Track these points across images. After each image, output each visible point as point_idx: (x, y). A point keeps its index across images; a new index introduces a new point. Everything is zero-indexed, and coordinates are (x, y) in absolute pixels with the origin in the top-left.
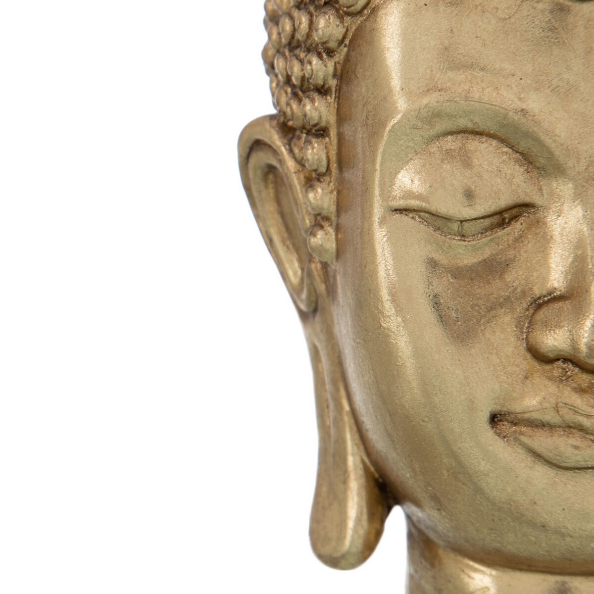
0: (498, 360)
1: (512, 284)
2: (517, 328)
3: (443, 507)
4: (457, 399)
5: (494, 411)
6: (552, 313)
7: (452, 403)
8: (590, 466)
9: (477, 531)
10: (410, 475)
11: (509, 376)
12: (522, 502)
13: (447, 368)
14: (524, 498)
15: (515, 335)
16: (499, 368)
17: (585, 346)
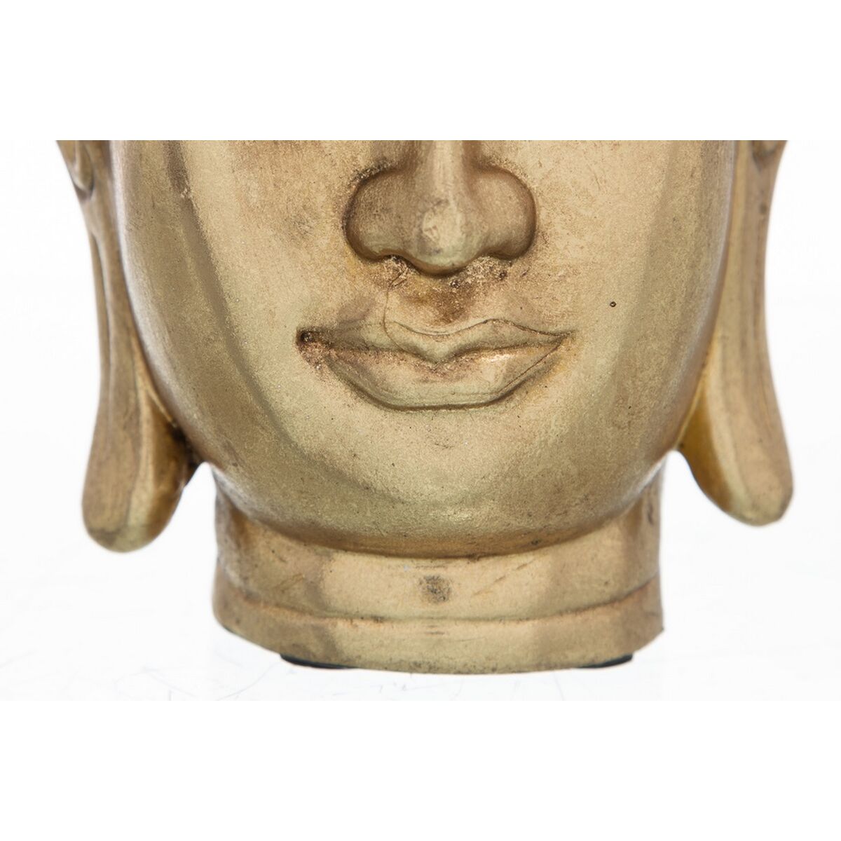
0: (309, 256)
1: (329, 151)
2: (334, 212)
3: (240, 460)
4: (253, 309)
5: (302, 326)
6: (378, 193)
7: (246, 315)
8: (427, 405)
9: (284, 494)
10: (198, 416)
11: (323, 279)
12: (339, 454)
13: (239, 266)
14: (341, 448)
15: (332, 221)
16: (309, 268)
17: (416, 238)
